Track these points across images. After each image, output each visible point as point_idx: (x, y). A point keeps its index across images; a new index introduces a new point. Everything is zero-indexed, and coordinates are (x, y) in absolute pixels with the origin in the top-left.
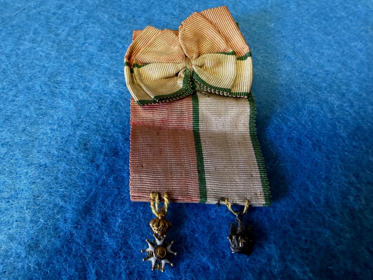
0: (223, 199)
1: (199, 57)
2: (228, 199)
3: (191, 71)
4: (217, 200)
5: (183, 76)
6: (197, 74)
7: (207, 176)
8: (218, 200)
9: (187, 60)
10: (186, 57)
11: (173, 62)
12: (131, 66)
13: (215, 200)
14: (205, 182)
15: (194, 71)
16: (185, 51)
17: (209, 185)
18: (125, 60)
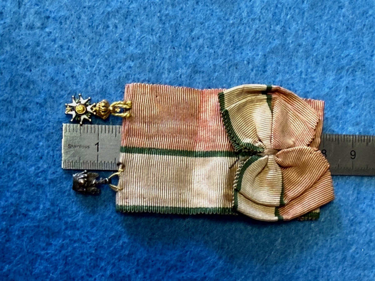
0: (123, 167)
1: (279, 165)
2: (123, 171)
3: (261, 154)
4: (123, 161)
5: (257, 145)
6: (257, 159)
7: (146, 156)
8: (123, 163)
9: (274, 151)
10: (279, 150)
11: (272, 135)
12: (268, 92)
13: (123, 160)
14: (140, 153)
15: (261, 156)
16: (285, 150)
17: (137, 157)
18: (274, 87)
